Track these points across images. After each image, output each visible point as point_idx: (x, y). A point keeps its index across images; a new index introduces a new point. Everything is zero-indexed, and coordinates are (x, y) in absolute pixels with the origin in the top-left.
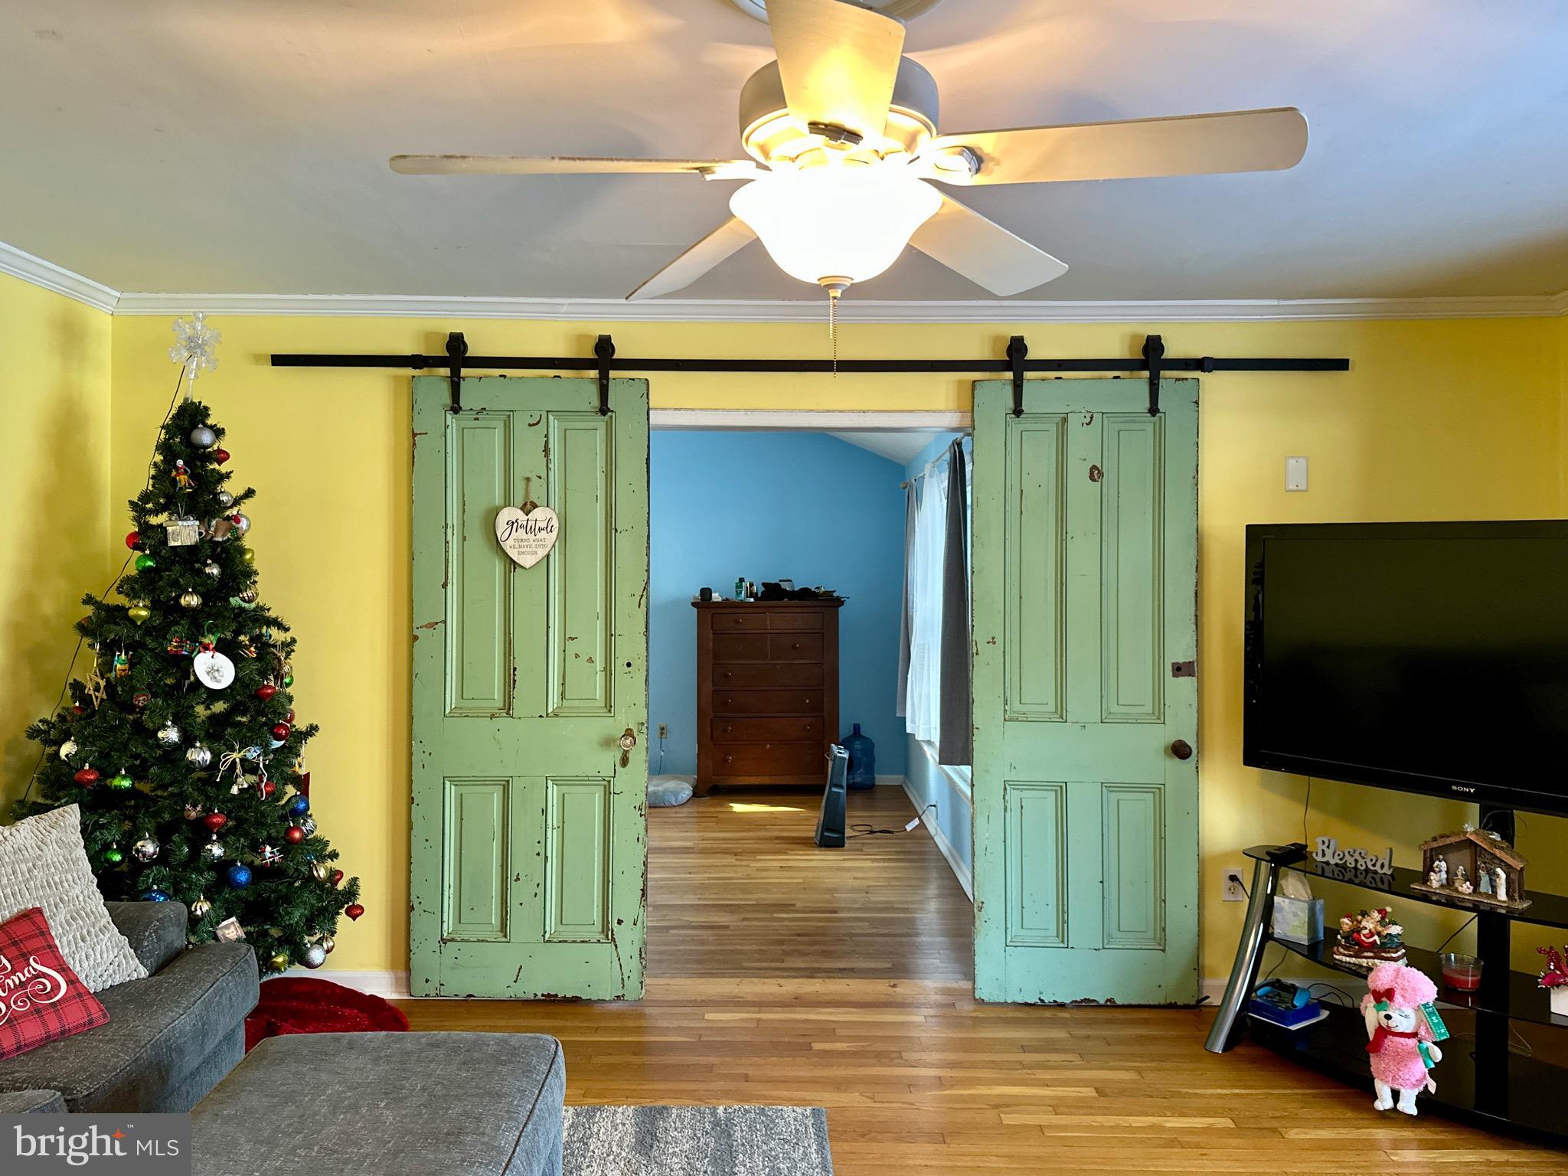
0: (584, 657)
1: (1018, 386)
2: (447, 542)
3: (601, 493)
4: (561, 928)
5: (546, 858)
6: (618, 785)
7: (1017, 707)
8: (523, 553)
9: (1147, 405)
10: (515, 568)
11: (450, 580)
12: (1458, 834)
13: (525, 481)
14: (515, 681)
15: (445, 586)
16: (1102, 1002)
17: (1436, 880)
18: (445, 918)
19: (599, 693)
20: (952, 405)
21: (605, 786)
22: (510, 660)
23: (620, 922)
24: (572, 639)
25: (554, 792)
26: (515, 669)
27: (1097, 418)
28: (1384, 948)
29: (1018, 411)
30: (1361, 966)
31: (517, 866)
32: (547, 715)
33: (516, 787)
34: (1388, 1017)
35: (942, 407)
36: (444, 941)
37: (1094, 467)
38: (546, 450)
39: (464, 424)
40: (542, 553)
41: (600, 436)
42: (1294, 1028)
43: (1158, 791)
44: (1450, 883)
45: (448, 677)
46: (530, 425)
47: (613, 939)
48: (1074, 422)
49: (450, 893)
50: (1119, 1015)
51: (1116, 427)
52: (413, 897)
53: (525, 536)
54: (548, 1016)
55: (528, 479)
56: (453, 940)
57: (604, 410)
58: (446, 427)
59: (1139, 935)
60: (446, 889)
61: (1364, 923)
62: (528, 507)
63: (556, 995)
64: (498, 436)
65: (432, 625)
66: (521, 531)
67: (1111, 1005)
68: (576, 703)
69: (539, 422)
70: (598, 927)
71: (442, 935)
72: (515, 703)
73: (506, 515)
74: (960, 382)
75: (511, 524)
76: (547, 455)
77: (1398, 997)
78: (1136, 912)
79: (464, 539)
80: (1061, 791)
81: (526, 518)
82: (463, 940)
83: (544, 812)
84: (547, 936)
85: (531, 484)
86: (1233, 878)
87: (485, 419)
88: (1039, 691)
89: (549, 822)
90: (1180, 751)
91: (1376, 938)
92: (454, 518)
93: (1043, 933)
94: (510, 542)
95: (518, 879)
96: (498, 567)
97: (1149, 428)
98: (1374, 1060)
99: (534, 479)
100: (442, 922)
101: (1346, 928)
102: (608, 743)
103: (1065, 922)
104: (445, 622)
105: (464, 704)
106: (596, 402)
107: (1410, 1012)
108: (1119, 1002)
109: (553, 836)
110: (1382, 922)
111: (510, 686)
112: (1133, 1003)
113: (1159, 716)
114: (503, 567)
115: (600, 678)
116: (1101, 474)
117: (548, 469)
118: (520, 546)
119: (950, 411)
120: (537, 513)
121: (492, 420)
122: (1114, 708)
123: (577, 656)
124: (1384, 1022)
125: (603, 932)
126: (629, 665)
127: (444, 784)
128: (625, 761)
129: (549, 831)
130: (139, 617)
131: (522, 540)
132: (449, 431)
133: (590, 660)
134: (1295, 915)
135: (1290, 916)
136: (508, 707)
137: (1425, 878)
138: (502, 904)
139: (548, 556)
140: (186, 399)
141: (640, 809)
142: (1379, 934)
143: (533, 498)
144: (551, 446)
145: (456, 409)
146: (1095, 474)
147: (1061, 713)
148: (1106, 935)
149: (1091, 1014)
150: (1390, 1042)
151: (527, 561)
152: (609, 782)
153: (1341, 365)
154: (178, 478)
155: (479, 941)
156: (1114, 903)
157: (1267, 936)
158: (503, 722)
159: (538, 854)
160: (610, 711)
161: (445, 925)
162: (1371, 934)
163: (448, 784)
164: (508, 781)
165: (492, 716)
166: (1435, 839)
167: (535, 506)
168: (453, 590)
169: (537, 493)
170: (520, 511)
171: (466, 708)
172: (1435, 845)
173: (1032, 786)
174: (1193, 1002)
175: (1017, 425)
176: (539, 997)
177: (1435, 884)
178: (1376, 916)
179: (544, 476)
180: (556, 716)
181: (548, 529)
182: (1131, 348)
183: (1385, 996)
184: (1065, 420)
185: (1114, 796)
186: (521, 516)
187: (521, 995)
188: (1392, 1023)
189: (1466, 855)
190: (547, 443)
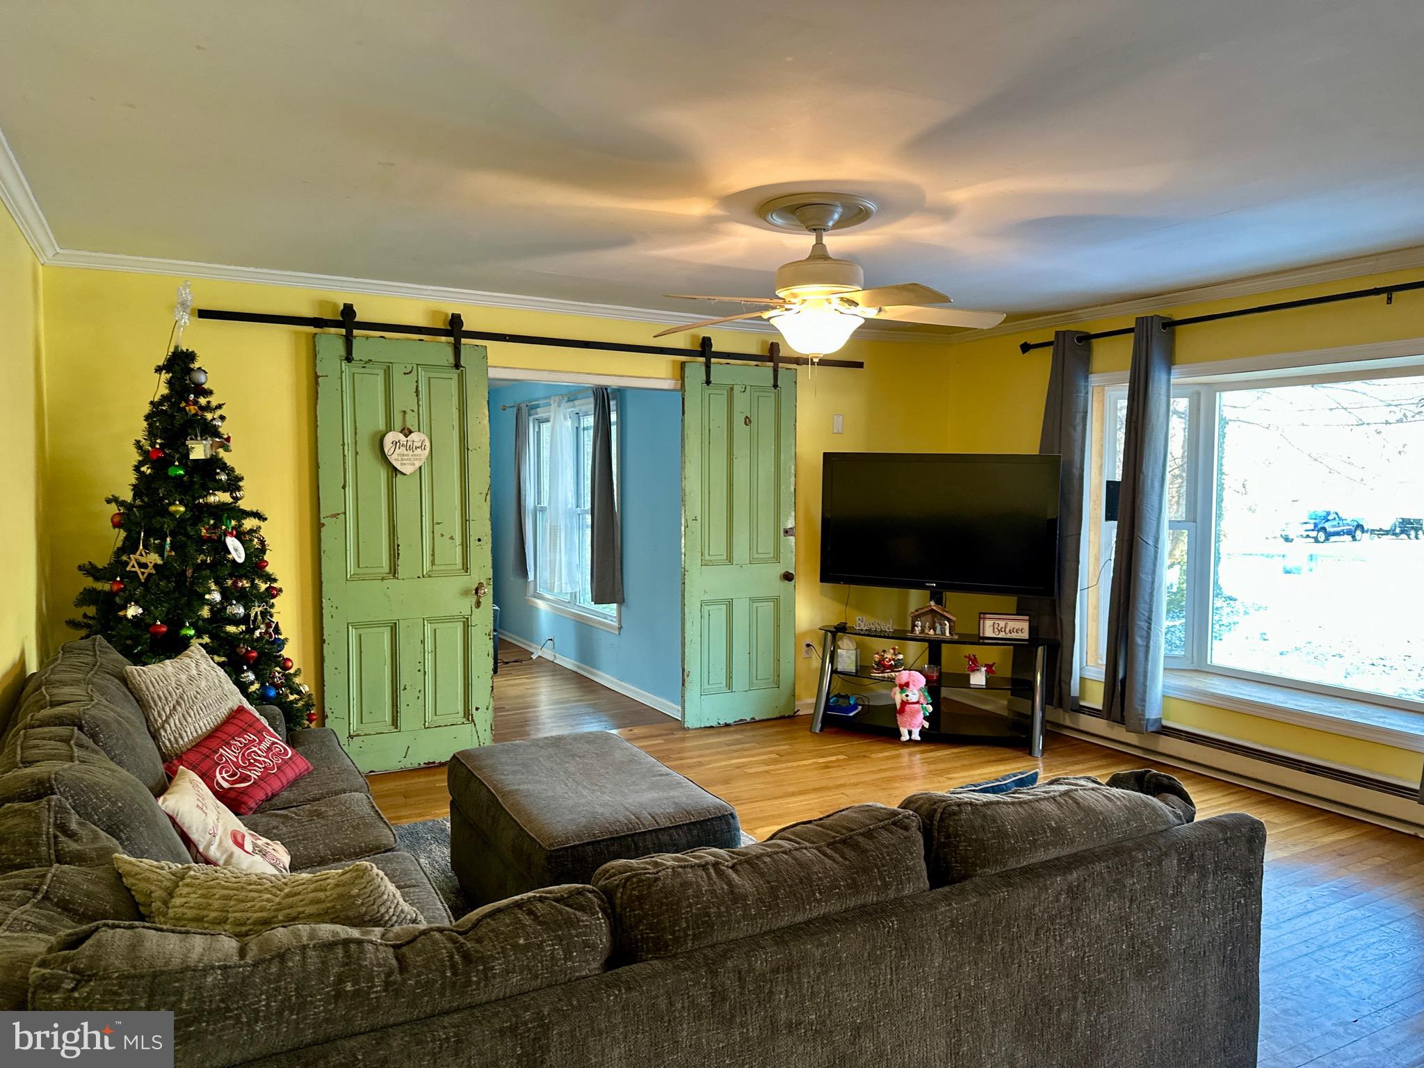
0: (447, 536)
1: (708, 366)
2: (344, 456)
3: (456, 424)
4: (435, 718)
5: (425, 672)
6: (474, 620)
7: (707, 557)
8: (405, 464)
9: (772, 382)
10: (396, 475)
11: (347, 484)
12: (927, 607)
13: (402, 414)
14: (398, 554)
15: (344, 487)
16: (748, 720)
17: (918, 630)
18: (352, 722)
19: (459, 560)
20: (669, 376)
21: (464, 622)
22: (394, 540)
23: (477, 709)
24: (438, 524)
25: (429, 629)
26: (398, 546)
27: (748, 388)
28: (896, 666)
29: (708, 382)
30: (884, 677)
31: (405, 679)
32: (423, 576)
33: (402, 626)
34: (907, 696)
35: (664, 376)
36: (351, 737)
37: (747, 417)
38: (417, 391)
39: (354, 370)
40: (418, 464)
41: (454, 384)
42: (851, 714)
43: (776, 600)
44: (922, 631)
45: (348, 552)
46: (405, 374)
47: (473, 721)
48: (737, 389)
49: (354, 703)
50: (758, 725)
51: (758, 394)
52: (327, 709)
53: (406, 452)
54: (428, 775)
55: (404, 412)
56: (358, 735)
57: (457, 365)
58: (342, 372)
59: (767, 681)
60: (351, 701)
61: (886, 656)
62: (407, 432)
63: (434, 763)
64: (380, 379)
65: (335, 516)
66: (403, 449)
67: (753, 721)
68: (443, 568)
69: (410, 372)
70: (462, 714)
71: (349, 733)
72: (400, 569)
73: (390, 438)
74: (674, 361)
75: (395, 443)
76: (417, 396)
77: (911, 685)
78: (765, 669)
79: (357, 453)
80: (730, 604)
81: (406, 439)
82: (366, 735)
83: (423, 642)
84: (427, 724)
85: (407, 415)
86: (808, 645)
87: (371, 368)
88: (718, 548)
89: (426, 649)
90: (788, 577)
91: (892, 662)
92: (349, 439)
93: (720, 686)
94: (394, 456)
95: (405, 689)
96: (383, 474)
97: (773, 395)
98: (899, 718)
99: (408, 411)
100: (350, 724)
101: (877, 660)
102: (466, 593)
103: (731, 678)
104: (345, 513)
105: (360, 571)
106: (452, 360)
107: (916, 691)
108: (757, 719)
109: (429, 657)
110: (895, 654)
111: (395, 557)
112: (764, 718)
113: (777, 558)
114: (386, 475)
115: (459, 550)
116: (750, 421)
117: (418, 405)
118: (402, 460)
119: (669, 379)
120: (413, 436)
121: (375, 368)
122: (756, 556)
123: (442, 535)
124: (905, 699)
125: (464, 717)
126: (479, 540)
127: (348, 628)
128: (478, 604)
129: (426, 654)
130: (177, 512)
131: (403, 455)
132: (344, 374)
133: (452, 538)
134: (849, 657)
135: (847, 659)
136: (394, 571)
137: (913, 630)
138: (393, 706)
139: (420, 468)
140: (176, 347)
141: (489, 635)
142: (893, 660)
143: (409, 425)
144: (420, 389)
145: (349, 359)
146: (747, 421)
147: (730, 559)
148: (751, 683)
149: (744, 727)
150: (908, 707)
151: (407, 469)
152: (467, 619)
153: (859, 365)
154: (187, 408)
155: (377, 734)
156: (755, 665)
157: (834, 672)
158: (390, 582)
159: (419, 671)
160: (467, 572)
161: (351, 726)
162: (890, 660)
163: (350, 628)
164: (395, 623)
165: (383, 579)
166: (917, 611)
167: (411, 432)
168: (350, 491)
169: (411, 422)
170: (401, 434)
171: (362, 574)
172: (917, 613)
173: (714, 602)
174: (792, 714)
175: (708, 390)
176: (422, 765)
177: (917, 632)
178: (892, 651)
179: (416, 410)
180: (430, 576)
181: (422, 447)
182: (762, 349)
183: (904, 686)
184: (732, 389)
185: (755, 605)
186: (402, 437)
187: (409, 766)
188: (909, 698)
189: (929, 617)
190: (417, 387)
